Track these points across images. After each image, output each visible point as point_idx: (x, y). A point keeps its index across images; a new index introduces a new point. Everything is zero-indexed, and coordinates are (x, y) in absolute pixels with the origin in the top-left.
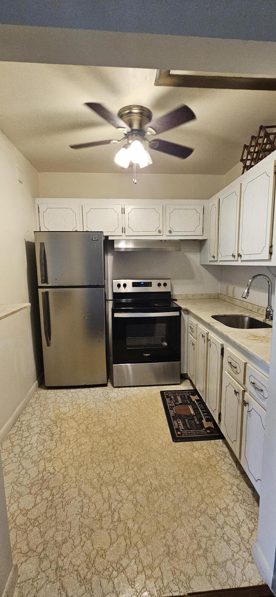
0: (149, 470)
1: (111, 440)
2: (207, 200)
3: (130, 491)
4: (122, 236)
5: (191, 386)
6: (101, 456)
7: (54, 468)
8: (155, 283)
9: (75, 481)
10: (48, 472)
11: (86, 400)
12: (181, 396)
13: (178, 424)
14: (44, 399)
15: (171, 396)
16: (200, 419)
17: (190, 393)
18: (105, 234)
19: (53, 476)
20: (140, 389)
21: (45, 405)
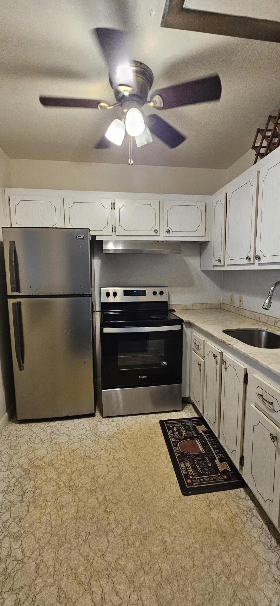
0: (156, 545)
1: (102, 497)
2: (210, 196)
3: (133, 586)
4: (111, 235)
5: (195, 412)
6: (89, 524)
7: (22, 551)
8: (150, 291)
9: (52, 573)
10: (14, 558)
11: (69, 436)
12: (185, 427)
13: (186, 467)
14: (15, 438)
15: (172, 428)
16: (213, 459)
17: (195, 422)
18: (92, 233)
19: (21, 565)
20: (135, 418)
21: (16, 446)
